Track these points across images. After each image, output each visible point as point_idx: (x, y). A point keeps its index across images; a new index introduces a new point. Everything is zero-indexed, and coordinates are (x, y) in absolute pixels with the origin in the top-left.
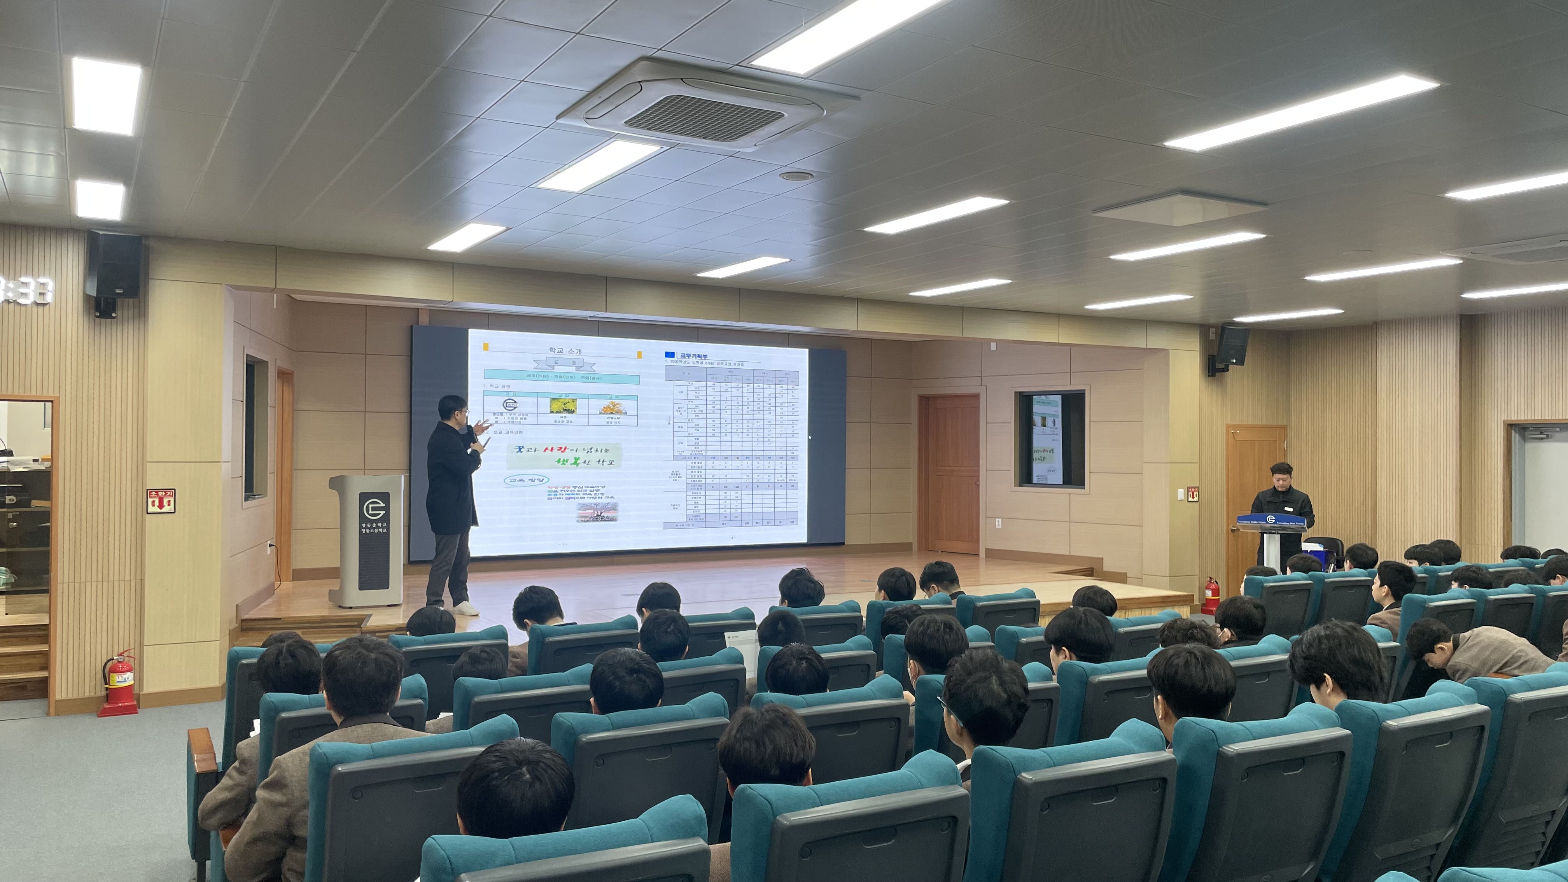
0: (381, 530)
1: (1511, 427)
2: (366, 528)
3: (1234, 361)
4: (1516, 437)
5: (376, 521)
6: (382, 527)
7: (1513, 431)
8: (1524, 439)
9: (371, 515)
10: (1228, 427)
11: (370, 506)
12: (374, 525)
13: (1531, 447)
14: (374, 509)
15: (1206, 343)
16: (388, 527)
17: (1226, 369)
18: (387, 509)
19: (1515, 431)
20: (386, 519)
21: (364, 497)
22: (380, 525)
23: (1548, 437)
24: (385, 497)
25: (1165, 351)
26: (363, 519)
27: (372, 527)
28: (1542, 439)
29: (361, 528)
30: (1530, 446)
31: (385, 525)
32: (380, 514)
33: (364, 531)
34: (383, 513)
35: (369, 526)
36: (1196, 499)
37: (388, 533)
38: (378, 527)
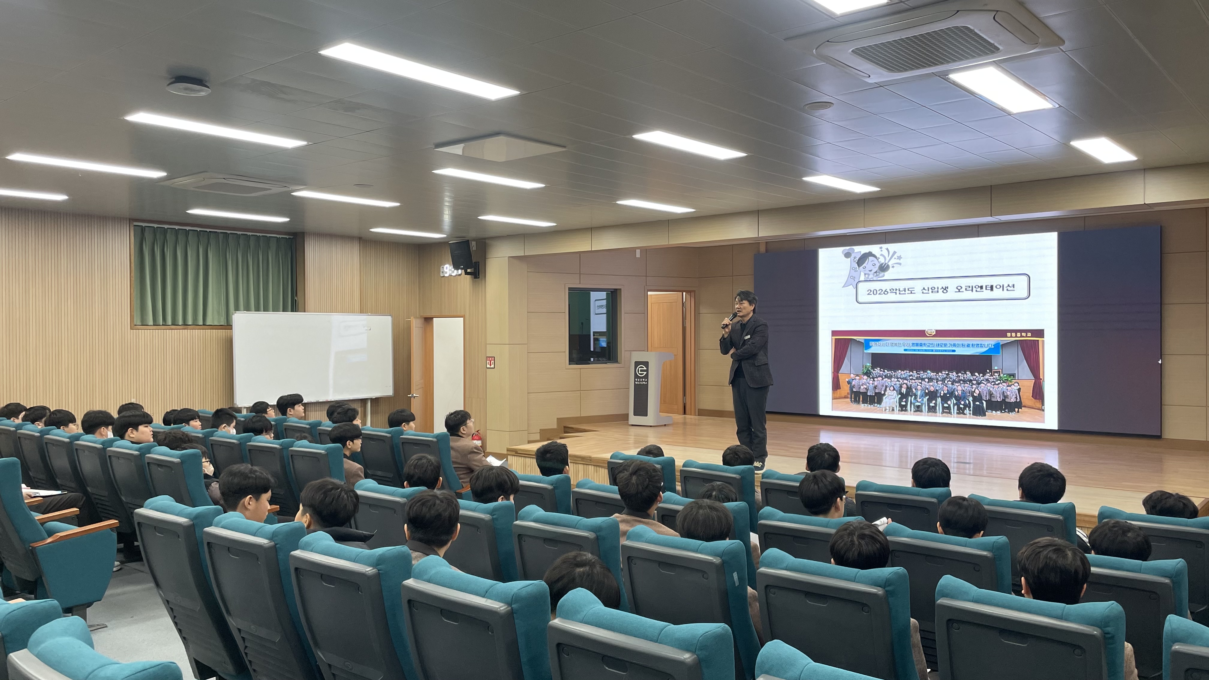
0: (644, 383)
2: (637, 381)
5: (642, 378)
6: (645, 381)
9: (640, 374)
11: (640, 369)
12: (641, 380)
14: (641, 371)
16: (647, 381)
18: (647, 371)
20: (647, 376)
21: (637, 364)
22: (644, 380)
24: (646, 364)
26: (636, 376)
27: (640, 381)
29: (635, 381)
31: (646, 380)
32: (643, 374)
33: (636, 383)
34: (645, 373)
35: (639, 380)
37: (648, 384)
38: (643, 381)
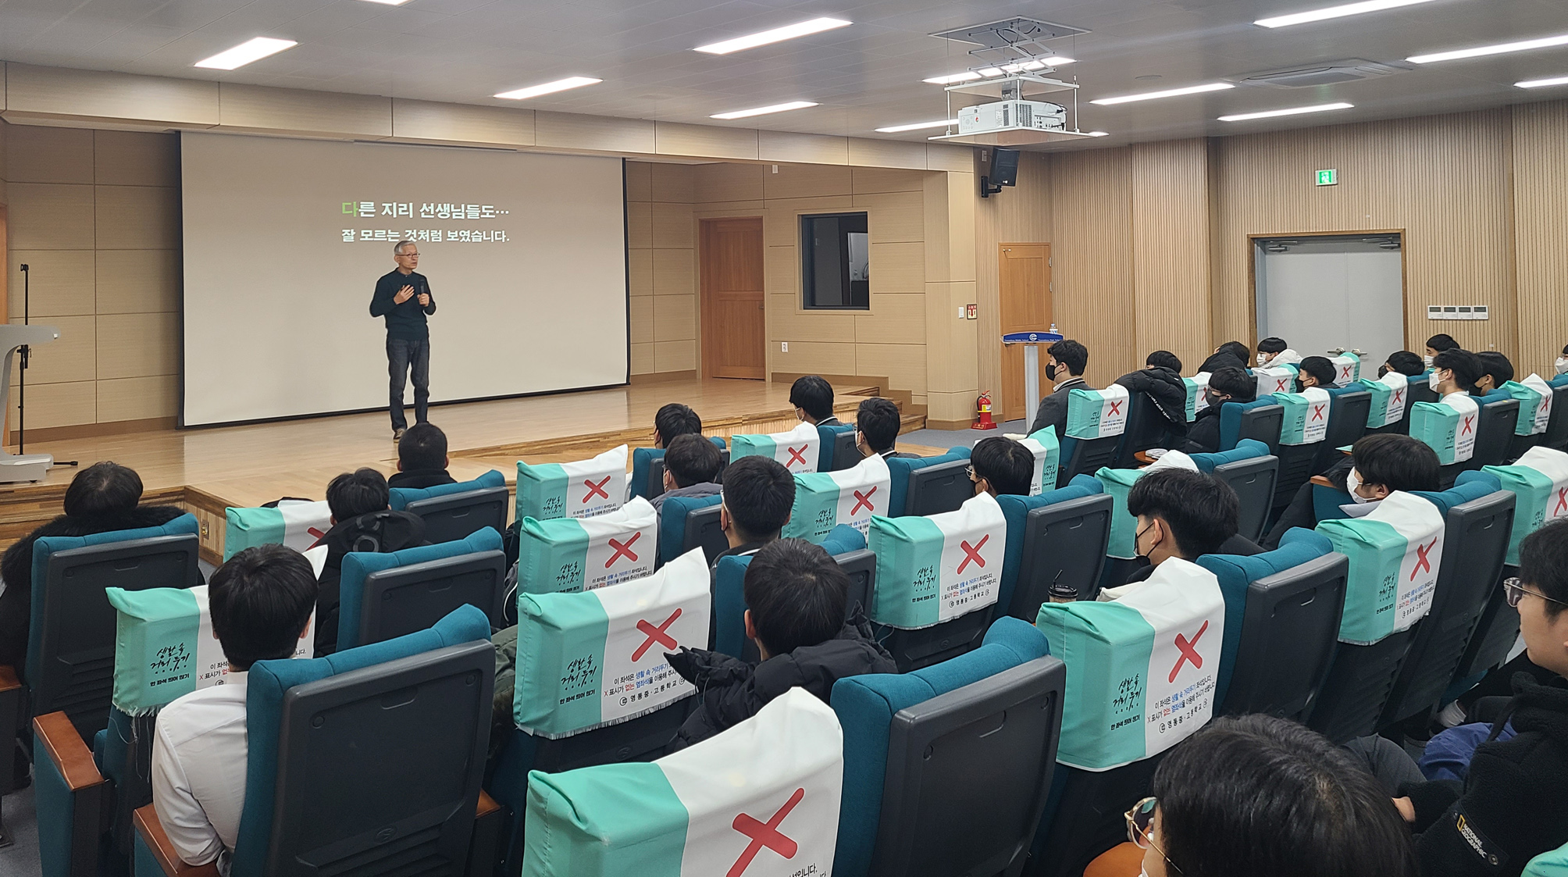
1: (1253, 240)
3: (1006, 182)
4: (1258, 249)
7: (1256, 245)
8: (1265, 251)
10: (1001, 245)
13: (1271, 258)
15: (979, 166)
17: (998, 190)
19: (1258, 245)
23: (1286, 250)
25: (944, 173)
28: (1281, 251)
30: (1269, 257)
36: (974, 316)
